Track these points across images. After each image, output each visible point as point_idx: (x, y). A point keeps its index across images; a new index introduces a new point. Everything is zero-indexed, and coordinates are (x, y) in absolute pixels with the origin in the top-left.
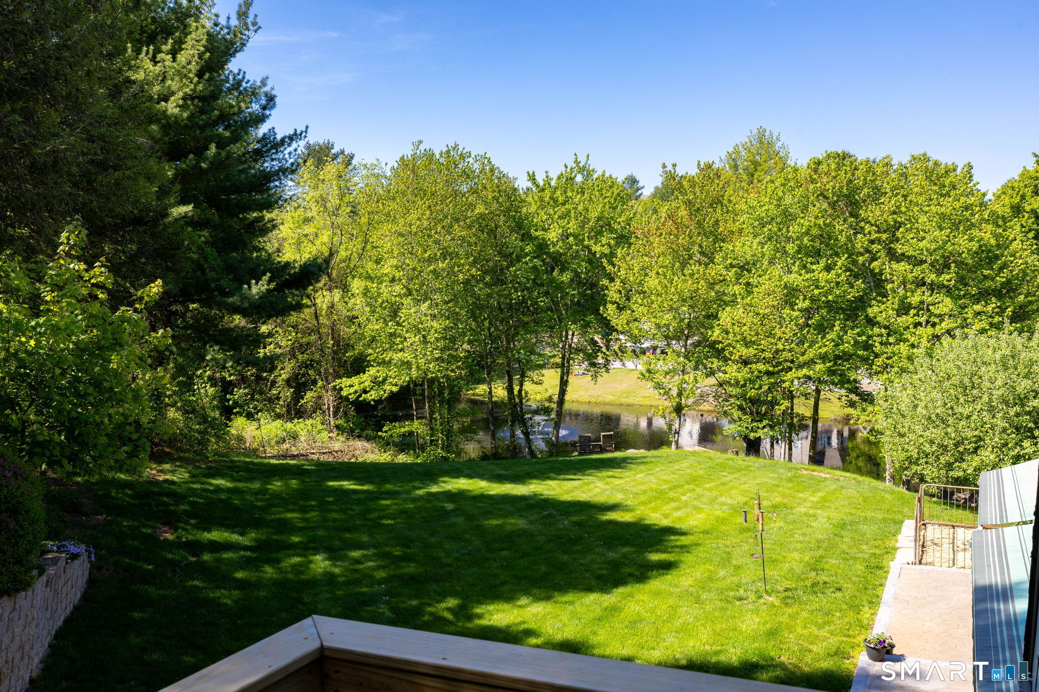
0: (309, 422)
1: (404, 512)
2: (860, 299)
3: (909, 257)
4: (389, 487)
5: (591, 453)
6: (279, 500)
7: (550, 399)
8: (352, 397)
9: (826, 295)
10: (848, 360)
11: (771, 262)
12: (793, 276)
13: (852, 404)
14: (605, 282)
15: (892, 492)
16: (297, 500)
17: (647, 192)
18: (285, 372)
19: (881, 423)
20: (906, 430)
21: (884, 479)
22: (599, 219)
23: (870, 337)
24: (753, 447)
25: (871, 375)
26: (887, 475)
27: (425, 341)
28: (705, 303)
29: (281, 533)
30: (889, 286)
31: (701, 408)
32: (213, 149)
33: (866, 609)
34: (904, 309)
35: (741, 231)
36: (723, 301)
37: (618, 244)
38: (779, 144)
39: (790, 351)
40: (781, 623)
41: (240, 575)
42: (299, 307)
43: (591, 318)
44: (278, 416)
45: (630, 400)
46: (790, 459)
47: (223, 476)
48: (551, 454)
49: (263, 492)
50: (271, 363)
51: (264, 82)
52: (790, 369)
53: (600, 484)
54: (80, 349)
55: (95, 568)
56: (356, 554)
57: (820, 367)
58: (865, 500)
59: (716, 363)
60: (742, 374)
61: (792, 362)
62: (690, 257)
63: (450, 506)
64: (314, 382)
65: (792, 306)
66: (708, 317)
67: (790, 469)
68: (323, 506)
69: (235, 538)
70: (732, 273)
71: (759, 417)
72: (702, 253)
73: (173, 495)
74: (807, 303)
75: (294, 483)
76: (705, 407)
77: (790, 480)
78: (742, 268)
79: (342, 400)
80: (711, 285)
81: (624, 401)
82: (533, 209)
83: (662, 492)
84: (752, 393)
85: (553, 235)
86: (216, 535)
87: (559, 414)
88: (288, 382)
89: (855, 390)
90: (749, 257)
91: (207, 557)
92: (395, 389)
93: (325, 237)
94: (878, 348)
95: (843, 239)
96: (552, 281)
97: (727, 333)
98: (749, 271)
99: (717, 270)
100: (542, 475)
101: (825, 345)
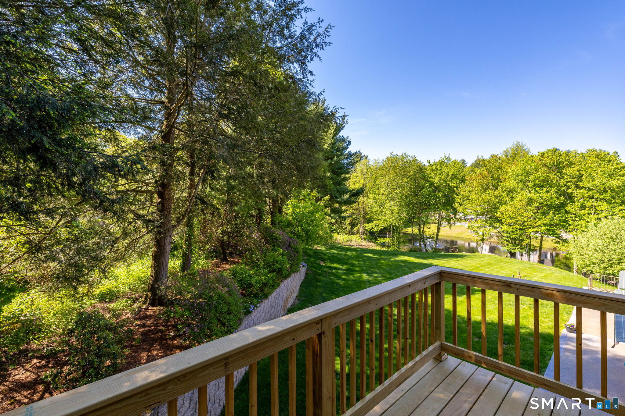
0: (355, 236)
1: (388, 265)
2: (562, 204)
3: (585, 188)
4: (383, 257)
5: (449, 252)
6: (351, 257)
7: (433, 234)
8: (369, 230)
9: (546, 201)
10: (556, 226)
11: (522, 189)
12: (532, 194)
13: (558, 243)
14: (455, 196)
15: (577, 277)
16: (357, 258)
17: (469, 164)
18: (349, 221)
19: (572, 250)
20: (584, 253)
21: (573, 272)
22: (453, 175)
23: (566, 218)
24: (513, 255)
25: (566, 232)
26: (575, 271)
27: (392, 213)
28: (494, 203)
29: (353, 267)
30: (576, 199)
31: (491, 240)
32: (336, 158)
33: (565, 315)
34: (583, 207)
35: (509, 178)
36: (501, 203)
37: (460, 183)
38: (526, 147)
39: (530, 221)
40: (528, 315)
41: (343, 277)
42: (354, 202)
43: (449, 207)
44: (346, 234)
45: (462, 236)
46: (529, 260)
47: (334, 250)
48: (434, 252)
49: (346, 255)
50: (344, 218)
51: (347, 138)
52: (530, 228)
53: (453, 262)
54: (309, 212)
55: (307, 270)
56: (375, 275)
57: (543, 228)
58: (564, 278)
59: (498, 225)
60: (510, 229)
61: (531, 225)
62: (488, 188)
63: (403, 264)
64: (357, 224)
65: (531, 205)
66: (495, 208)
67: (530, 264)
68: (364, 260)
69: (340, 267)
70: (505, 193)
71: (515, 244)
72: (493, 186)
73: (322, 253)
74: (538, 204)
75: (354, 253)
76: (492, 240)
77: (530, 268)
78: (510, 192)
79: (365, 230)
80: (497, 197)
81: (459, 236)
82: (428, 172)
83: (477, 267)
84: (513, 236)
85: (436, 180)
86: (335, 265)
87: (437, 238)
88: (349, 224)
89: (559, 237)
90: (512, 188)
91: (334, 271)
92: (382, 228)
93: (362, 181)
94: (571, 222)
95: (554, 181)
96: (435, 195)
97: (503, 214)
98: (512, 193)
99: (499, 192)
100: (433, 258)
101: (547, 220)
